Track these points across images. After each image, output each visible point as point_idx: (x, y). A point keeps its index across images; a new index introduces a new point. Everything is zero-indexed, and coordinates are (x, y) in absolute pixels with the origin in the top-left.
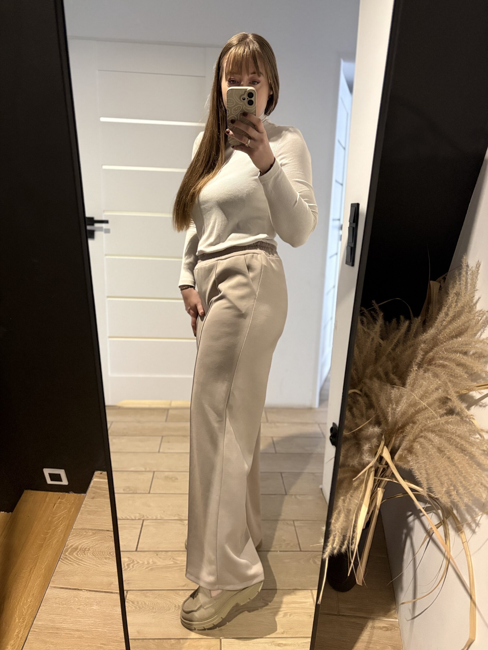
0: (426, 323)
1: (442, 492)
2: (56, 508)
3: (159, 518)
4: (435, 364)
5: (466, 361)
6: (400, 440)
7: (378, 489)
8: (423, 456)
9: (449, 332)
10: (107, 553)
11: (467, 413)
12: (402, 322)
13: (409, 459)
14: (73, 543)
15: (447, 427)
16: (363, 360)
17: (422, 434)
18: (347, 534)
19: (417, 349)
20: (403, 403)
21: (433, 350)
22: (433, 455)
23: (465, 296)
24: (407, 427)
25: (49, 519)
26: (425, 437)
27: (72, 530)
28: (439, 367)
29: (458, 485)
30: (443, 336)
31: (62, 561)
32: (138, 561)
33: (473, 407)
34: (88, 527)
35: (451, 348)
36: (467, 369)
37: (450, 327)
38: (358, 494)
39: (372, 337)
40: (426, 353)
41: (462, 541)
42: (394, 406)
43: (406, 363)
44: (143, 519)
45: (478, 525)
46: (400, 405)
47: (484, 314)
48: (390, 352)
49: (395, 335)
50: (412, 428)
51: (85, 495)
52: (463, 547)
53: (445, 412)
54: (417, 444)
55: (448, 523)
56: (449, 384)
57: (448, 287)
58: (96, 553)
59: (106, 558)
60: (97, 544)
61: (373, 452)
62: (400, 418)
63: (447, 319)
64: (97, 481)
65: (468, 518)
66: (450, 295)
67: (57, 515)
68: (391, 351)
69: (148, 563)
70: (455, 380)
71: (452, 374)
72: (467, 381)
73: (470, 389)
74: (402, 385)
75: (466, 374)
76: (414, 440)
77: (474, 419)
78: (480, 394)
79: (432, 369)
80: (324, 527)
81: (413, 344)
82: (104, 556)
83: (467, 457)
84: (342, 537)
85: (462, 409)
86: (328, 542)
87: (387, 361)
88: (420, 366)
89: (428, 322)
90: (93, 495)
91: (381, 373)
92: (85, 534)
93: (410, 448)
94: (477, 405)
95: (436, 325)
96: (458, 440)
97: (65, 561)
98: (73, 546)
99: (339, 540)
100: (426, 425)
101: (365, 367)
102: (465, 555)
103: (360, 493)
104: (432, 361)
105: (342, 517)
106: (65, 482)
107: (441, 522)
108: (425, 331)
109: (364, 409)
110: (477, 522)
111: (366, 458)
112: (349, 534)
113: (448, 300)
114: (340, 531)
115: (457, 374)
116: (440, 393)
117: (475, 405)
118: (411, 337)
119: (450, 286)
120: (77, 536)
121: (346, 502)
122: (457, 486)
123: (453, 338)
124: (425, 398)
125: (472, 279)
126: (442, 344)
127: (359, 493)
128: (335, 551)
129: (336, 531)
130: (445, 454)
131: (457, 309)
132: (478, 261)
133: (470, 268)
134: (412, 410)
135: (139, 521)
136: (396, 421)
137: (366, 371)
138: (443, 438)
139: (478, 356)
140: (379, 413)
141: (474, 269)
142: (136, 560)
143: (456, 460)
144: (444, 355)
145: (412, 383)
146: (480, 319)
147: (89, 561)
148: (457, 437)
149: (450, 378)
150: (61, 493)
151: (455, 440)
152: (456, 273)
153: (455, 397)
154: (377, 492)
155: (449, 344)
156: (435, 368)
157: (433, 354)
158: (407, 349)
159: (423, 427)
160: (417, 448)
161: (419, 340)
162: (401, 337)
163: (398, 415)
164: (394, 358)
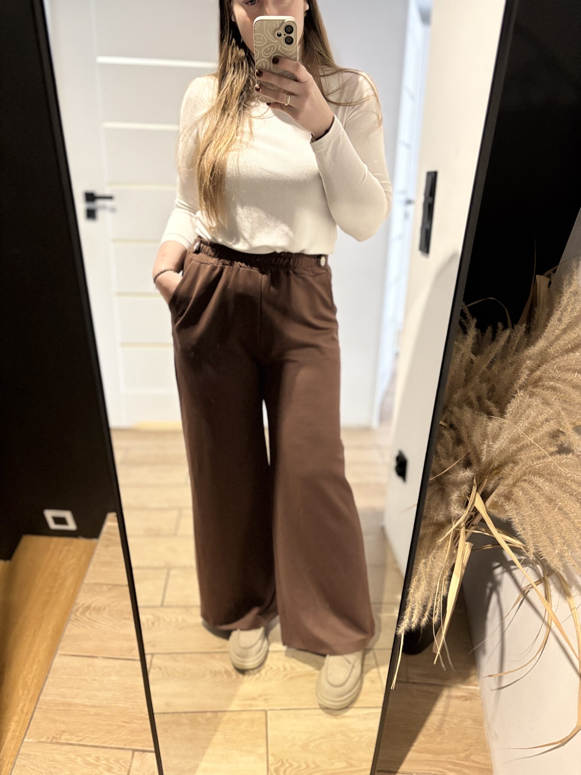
0: (533, 333)
1: (553, 554)
4: (543, 386)
6: (495, 482)
8: (527, 507)
9: (564, 345)
12: (501, 331)
14: (84, 601)
15: (560, 470)
18: (428, 604)
19: (521, 366)
20: (503, 438)
21: (541, 368)
22: (541, 506)
24: (506, 467)
25: (56, 571)
26: (531, 482)
27: (83, 585)
28: (548, 390)
29: (574, 546)
31: (72, 623)
32: (165, 618)
34: (102, 581)
35: (566, 365)
37: (565, 337)
38: (443, 555)
40: (532, 371)
41: (570, 607)
42: (490, 443)
43: (504, 385)
44: (168, 567)
46: (498, 441)
48: (484, 370)
49: (491, 349)
51: (97, 540)
53: (557, 449)
54: (518, 490)
55: (550, 581)
56: (563, 413)
57: (563, 284)
58: (113, 613)
60: (114, 602)
61: (464, 502)
62: (497, 456)
63: (561, 327)
64: (110, 526)
66: (564, 294)
69: (177, 621)
70: (571, 408)
71: (566, 400)
79: (539, 392)
81: (515, 360)
82: (122, 616)
84: (422, 609)
87: (480, 382)
88: (524, 389)
89: (533, 330)
90: (106, 542)
91: (473, 399)
92: (99, 590)
95: (545, 334)
98: (85, 605)
99: (418, 612)
100: (531, 466)
101: (452, 390)
102: (573, 623)
103: (445, 553)
104: (539, 382)
106: (72, 526)
108: (531, 343)
111: (455, 509)
113: (562, 301)
114: (420, 602)
115: (573, 400)
116: (551, 426)
118: (512, 350)
119: (565, 282)
120: (88, 593)
121: (427, 566)
123: (569, 353)
124: (530, 432)
126: (553, 360)
128: (413, 626)
130: (557, 505)
131: (574, 314)
134: (514, 447)
135: (164, 570)
136: (492, 460)
138: (554, 483)
140: (470, 451)
143: (573, 513)
144: (555, 374)
147: (105, 622)
150: (69, 539)
151: (570, 486)
153: (571, 431)
155: (563, 361)
156: (542, 392)
157: (540, 372)
158: (507, 367)
159: (527, 469)
160: (519, 495)
161: (524, 355)
162: (498, 351)
163: (495, 452)
164: (489, 378)
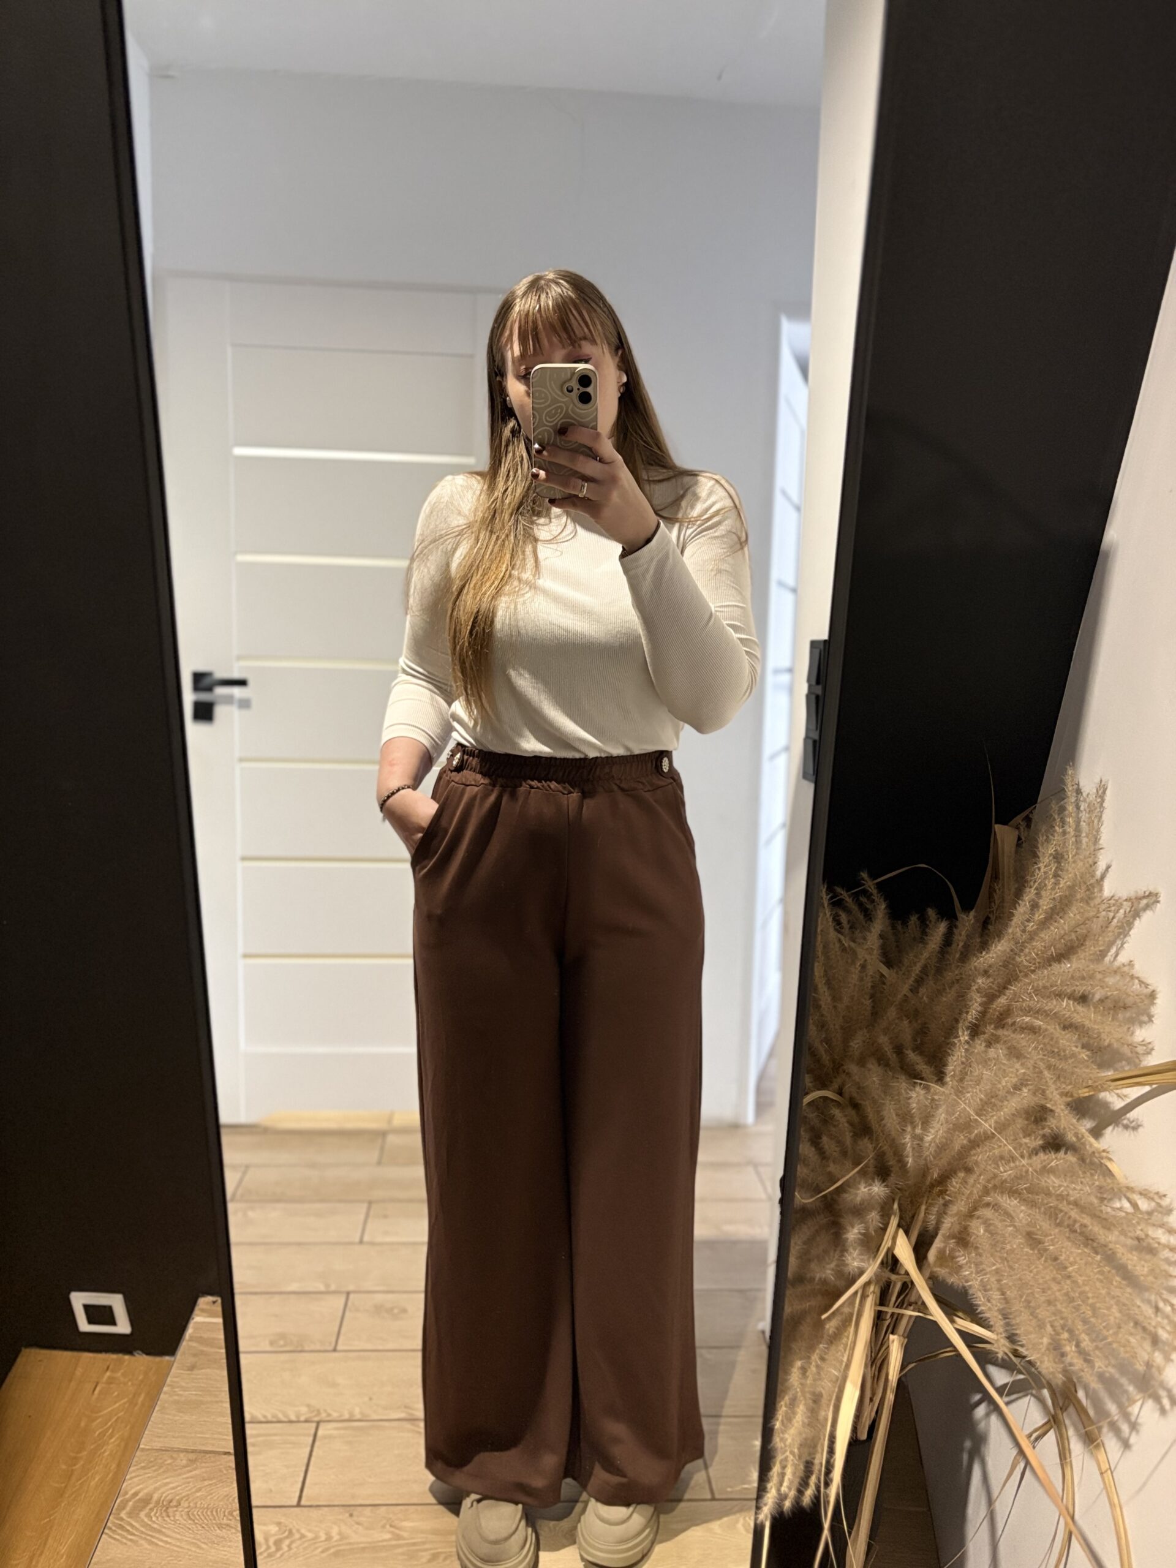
0: (990, 927)
1: (1041, 1346)
2: (100, 1392)
3: (358, 1417)
4: (1014, 1024)
5: (1082, 1018)
6: (937, 1211)
7: (892, 1337)
8: (992, 1255)
9: (1043, 949)
10: (224, 1512)
11: (1091, 1145)
12: (933, 923)
13: (962, 1260)
14: (138, 1488)
15: (1046, 1181)
16: (843, 1017)
17: (988, 1199)
18: (814, 1458)
19: (969, 989)
20: (938, 1122)
21: (1007, 992)
22: (1016, 1252)
23: (1074, 862)
24: (953, 1180)
25: (83, 1424)
26: (996, 1207)
27: (138, 1453)
28: (1023, 1032)
29: (1078, 1330)
30: (1028, 958)
31: (111, 1534)
32: (303, 1531)
33: (1110, 1128)
34: (177, 1444)
35: (1049, 985)
36: (1089, 1037)
37: (1043, 936)
38: (839, 1353)
39: (862, 962)
40: (991, 997)
41: (1100, 1468)
42: (918, 1131)
43: (943, 1022)
44: (316, 1419)
45: (1134, 1426)
46: (931, 1128)
47: (1120, 906)
48: (905, 995)
49: (916, 956)
50: (965, 1182)
51: (172, 1359)
52: (1102, 1486)
53: (1041, 1142)
54: (978, 1224)
55: (1067, 1422)
56: (1046, 1073)
57: (1036, 840)
58: (195, 1513)
59: (220, 1526)
60: (199, 1490)
61: (871, 1244)
62: (934, 1158)
63: (1037, 916)
64: (204, 1323)
65: (1112, 1408)
66: (1041, 859)
67: (102, 1414)
68: (910, 994)
69: (329, 1538)
70: (1062, 1065)
71: (1053, 1050)
72: (1087, 1067)
73: (1097, 1086)
74: (936, 1078)
75: (1084, 1050)
76: (970, 1215)
77: (1110, 1159)
78: (1120, 1099)
79: (1006, 1036)
80: (757, 1439)
81: (958, 977)
82: (215, 1519)
83: (1098, 1258)
84: (802, 1467)
85: (1080, 1136)
86: (768, 1481)
87: (898, 1018)
88: (975, 1031)
89: (993, 923)
90: (191, 1360)
91: (886, 1049)
92: (168, 1464)
93: (960, 1233)
94: (1117, 1125)
95: (1010, 931)
96: (1074, 1214)
97: (119, 1534)
98: (140, 1495)
99: (794, 1474)
100: (995, 1176)
101: (848, 1033)
102: (1108, 1505)
103: (843, 1351)
104: (1008, 1018)
105: (801, 1410)
106: (123, 1326)
107: (1049, 1421)
108: (984, 946)
109: (848, 1138)
110: (1133, 1419)
111: (854, 1260)
112: (821, 1458)
113: (1037, 870)
114: (796, 1451)
115: (1064, 1051)
116: (1025, 1098)
117: (1113, 1125)
118: (953, 959)
119: (1041, 839)
120: (149, 1468)
121: (807, 1374)
122: (1077, 1332)
123: (1053, 963)
124: (990, 1110)
125: (1090, 823)
126: (1026, 975)
127: (841, 1351)
128: (787, 1504)
129: (786, 1451)
130: (1046, 1250)
131: (1057, 893)
132: (1101, 781)
133: (1085, 794)
134: (960, 1140)
135: (307, 1425)
136: (926, 1165)
137: (851, 1044)
138: (1039, 1208)
139: (1112, 1006)
140: (885, 1148)
141: (1092, 798)
142: (298, 1531)
143: (1072, 1264)
144: (1032, 1002)
145: (957, 1072)
146: (1111, 917)
147: (179, 1533)
148: (1071, 1206)
149: (1050, 1059)
150: (114, 1356)
151: (1066, 1213)
152: (1053, 806)
153: (1063, 1107)
154: (888, 1347)
155: (1042, 977)
156: (1012, 1036)
157: (1007, 999)
158: (944, 989)
159: (988, 1181)
160: (979, 1234)
161: (973, 968)
162: (929, 961)
163: (929, 1150)
164: (916, 1010)
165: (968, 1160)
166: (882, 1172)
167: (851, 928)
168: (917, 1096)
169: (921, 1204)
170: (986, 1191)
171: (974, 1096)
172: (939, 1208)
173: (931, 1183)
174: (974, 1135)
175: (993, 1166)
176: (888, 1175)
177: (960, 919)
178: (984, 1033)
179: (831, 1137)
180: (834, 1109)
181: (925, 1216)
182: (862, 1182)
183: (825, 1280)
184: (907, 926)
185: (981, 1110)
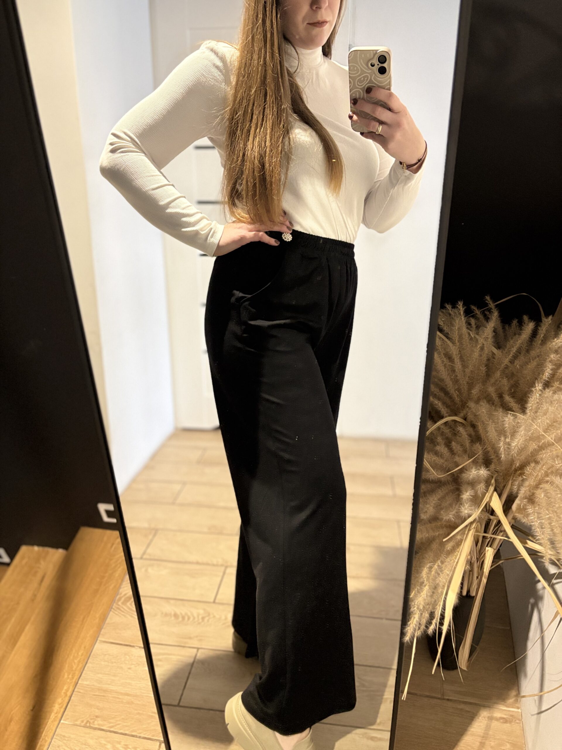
2: (115, 549)
6: (518, 484)
7: (487, 548)
13: (530, 510)
16: (469, 377)
17: (548, 478)
18: (435, 611)
19: (545, 361)
24: (528, 467)
26: (552, 483)
32: (215, 614)
39: (481, 345)
42: (508, 440)
46: (516, 439)
49: (514, 343)
50: (534, 468)
54: (541, 492)
62: (517, 455)
67: (115, 558)
68: (509, 364)
74: (521, 411)
76: (537, 487)
81: (538, 354)
91: (493, 395)
97: (118, 612)
100: (553, 466)
101: (471, 386)
108: (556, 336)
109: (467, 443)
111: (465, 510)
114: (425, 606)
134: (533, 446)
135: (221, 567)
136: (512, 459)
137: (472, 392)
142: (213, 614)
145: (534, 407)
154: (484, 552)
158: (530, 362)
159: (548, 469)
160: (541, 497)
161: (548, 349)
162: (522, 345)
163: (514, 452)
164: (513, 373)
165: (538, 456)
166: (487, 463)
167: (476, 327)
168: (508, 420)
169: (509, 480)
170: (547, 475)
171: (543, 421)
172: (519, 482)
173: (515, 469)
174: (541, 443)
175: (551, 460)
176: (491, 464)
177: (543, 322)
178: (553, 386)
179: (458, 443)
180: (459, 427)
181: (511, 487)
182: (474, 468)
183: (449, 520)
184: (511, 326)
185: (547, 429)
